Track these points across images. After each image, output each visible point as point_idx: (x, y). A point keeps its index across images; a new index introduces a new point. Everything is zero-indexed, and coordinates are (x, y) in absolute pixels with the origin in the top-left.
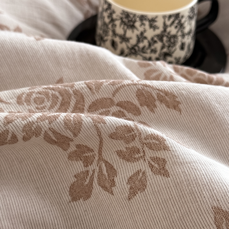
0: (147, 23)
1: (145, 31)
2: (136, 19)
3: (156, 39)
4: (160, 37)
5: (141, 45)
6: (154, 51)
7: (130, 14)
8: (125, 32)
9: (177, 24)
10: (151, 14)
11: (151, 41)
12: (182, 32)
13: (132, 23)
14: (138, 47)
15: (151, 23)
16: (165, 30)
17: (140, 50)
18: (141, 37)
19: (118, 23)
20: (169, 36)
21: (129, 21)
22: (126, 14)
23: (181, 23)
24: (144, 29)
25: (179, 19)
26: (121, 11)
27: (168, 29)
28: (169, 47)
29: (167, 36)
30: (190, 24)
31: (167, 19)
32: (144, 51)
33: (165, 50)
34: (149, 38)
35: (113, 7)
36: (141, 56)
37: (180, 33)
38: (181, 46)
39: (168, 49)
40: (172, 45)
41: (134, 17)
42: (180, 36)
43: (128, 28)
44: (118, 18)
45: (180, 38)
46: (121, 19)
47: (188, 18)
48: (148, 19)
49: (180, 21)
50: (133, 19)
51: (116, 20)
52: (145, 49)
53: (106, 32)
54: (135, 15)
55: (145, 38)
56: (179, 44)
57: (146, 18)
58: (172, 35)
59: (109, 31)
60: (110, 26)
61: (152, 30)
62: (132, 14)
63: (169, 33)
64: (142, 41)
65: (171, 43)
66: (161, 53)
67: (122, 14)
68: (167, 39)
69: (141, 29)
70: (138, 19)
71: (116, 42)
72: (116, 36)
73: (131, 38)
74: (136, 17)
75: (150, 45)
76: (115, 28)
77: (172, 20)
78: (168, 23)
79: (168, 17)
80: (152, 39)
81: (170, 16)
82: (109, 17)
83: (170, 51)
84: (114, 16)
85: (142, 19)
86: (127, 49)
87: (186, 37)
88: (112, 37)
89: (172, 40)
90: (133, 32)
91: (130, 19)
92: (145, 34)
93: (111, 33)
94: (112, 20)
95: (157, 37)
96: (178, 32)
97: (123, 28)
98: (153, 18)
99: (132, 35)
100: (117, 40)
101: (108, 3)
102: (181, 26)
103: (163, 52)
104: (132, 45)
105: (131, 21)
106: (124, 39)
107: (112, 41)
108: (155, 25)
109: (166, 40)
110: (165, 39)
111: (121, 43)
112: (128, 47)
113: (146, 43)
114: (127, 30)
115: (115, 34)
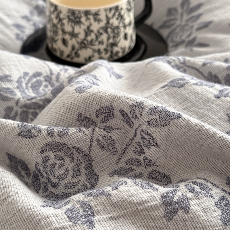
0: (91, 17)
1: (91, 25)
2: (81, 15)
3: (101, 31)
4: (105, 29)
5: (89, 38)
6: (101, 43)
7: (75, 11)
8: (73, 28)
9: (118, 15)
10: (93, 9)
11: (97, 34)
12: (123, 23)
13: (78, 20)
14: (87, 41)
15: (95, 17)
16: (108, 22)
17: (89, 43)
18: (88, 31)
19: (65, 21)
20: (113, 27)
21: (75, 18)
22: (72, 11)
23: (121, 15)
24: (90, 23)
25: (119, 11)
26: (67, 10)
27: (111, 21)
28: (114, 37)
29: (111, 28)
30: (129, 16)
31: (108, 12)
32: (92, 44)
33: (111, 41)
34: (95, 30)
35: (59, 8)
36: (91, 48)
37: (121, 25)
38: (124, 36)
39: (114, 40)
40: (116, 36)
41: (79, 13)
42: (122, 27)
43: (75, 24)
44: (65, 17)
45: (122, 29)
46: (68, 17)
47: (126, 10)
48: (92, 14)
49: (120, 13)
50: (79, 16)
51: (64, 19)
52: (93, 42)
53: (56, 33)
54: (80, 12)
55: (92, 31)
56: (122, 35)
57: (90, 13)
58: (115, 27)
59: (59, 31)
60: (59, 26)
61: (96, 23)
62: (77, 11)
63: (112, 25)
64: (90, 35)
65: (115, 33)
66: (107, 44)
67: (68, 12)
68: (111, 30)
69: (87, 24)
70: (83, 15)
71: (66, 40)
72: (66, 34)
73: (79, 33)
74: (81, 13)
75: (97, 37)
76: (64, 27)
77: (113, 12)
78: (110, 15)
79: (109, 10)
80: (98, 31)
81: (111, 9)
82: (56, 18)
83: (115, 41)
84: (62, 16)
85: (86, 14)
86: (78, 44)
87: (128, 28)
88: (62, 35)
89: (116, 31)
90: (80, 27)
91: (76, 16)
92: (92, 28)
93: (60, 32)
94: (60, 20)
95: (102, 29)
96: (119, 23)
97: (71, 26)
98: (96, 12)
99: (80, 30)
100: (67, 37)
101: (54, 5)
102: (121, 17)
103: (109, 43)
104: (81, 40)
105: (77, 17)
106: (73, 35)
107: (63, 39)
108: (99, 19)
109: (111, 32)
110: (109, 30)
111: (71, 39)
112: (78, 43)
113: (93, 36)
114: (74, 26)
115: (64, 32)
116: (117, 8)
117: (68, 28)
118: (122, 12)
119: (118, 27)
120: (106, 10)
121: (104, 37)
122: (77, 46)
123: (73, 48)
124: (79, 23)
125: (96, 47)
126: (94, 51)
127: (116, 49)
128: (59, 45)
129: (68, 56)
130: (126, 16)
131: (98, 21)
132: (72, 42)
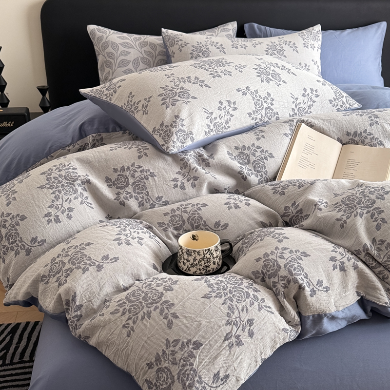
116: (209, 250)
117: (186, 257)
118: (212, 252)
119: (209, 258)
120: (203, 250)
121: (203, 262)
122: (189, 266)
123: (188, 267)
124: (191, 255)
125: (199, 267)
126: (198, 269)
127: (208, 269)
128: (181, 265)
129: (185, 270)
130: (214, 253)
131: (200, 255)
132: (188, 264)
